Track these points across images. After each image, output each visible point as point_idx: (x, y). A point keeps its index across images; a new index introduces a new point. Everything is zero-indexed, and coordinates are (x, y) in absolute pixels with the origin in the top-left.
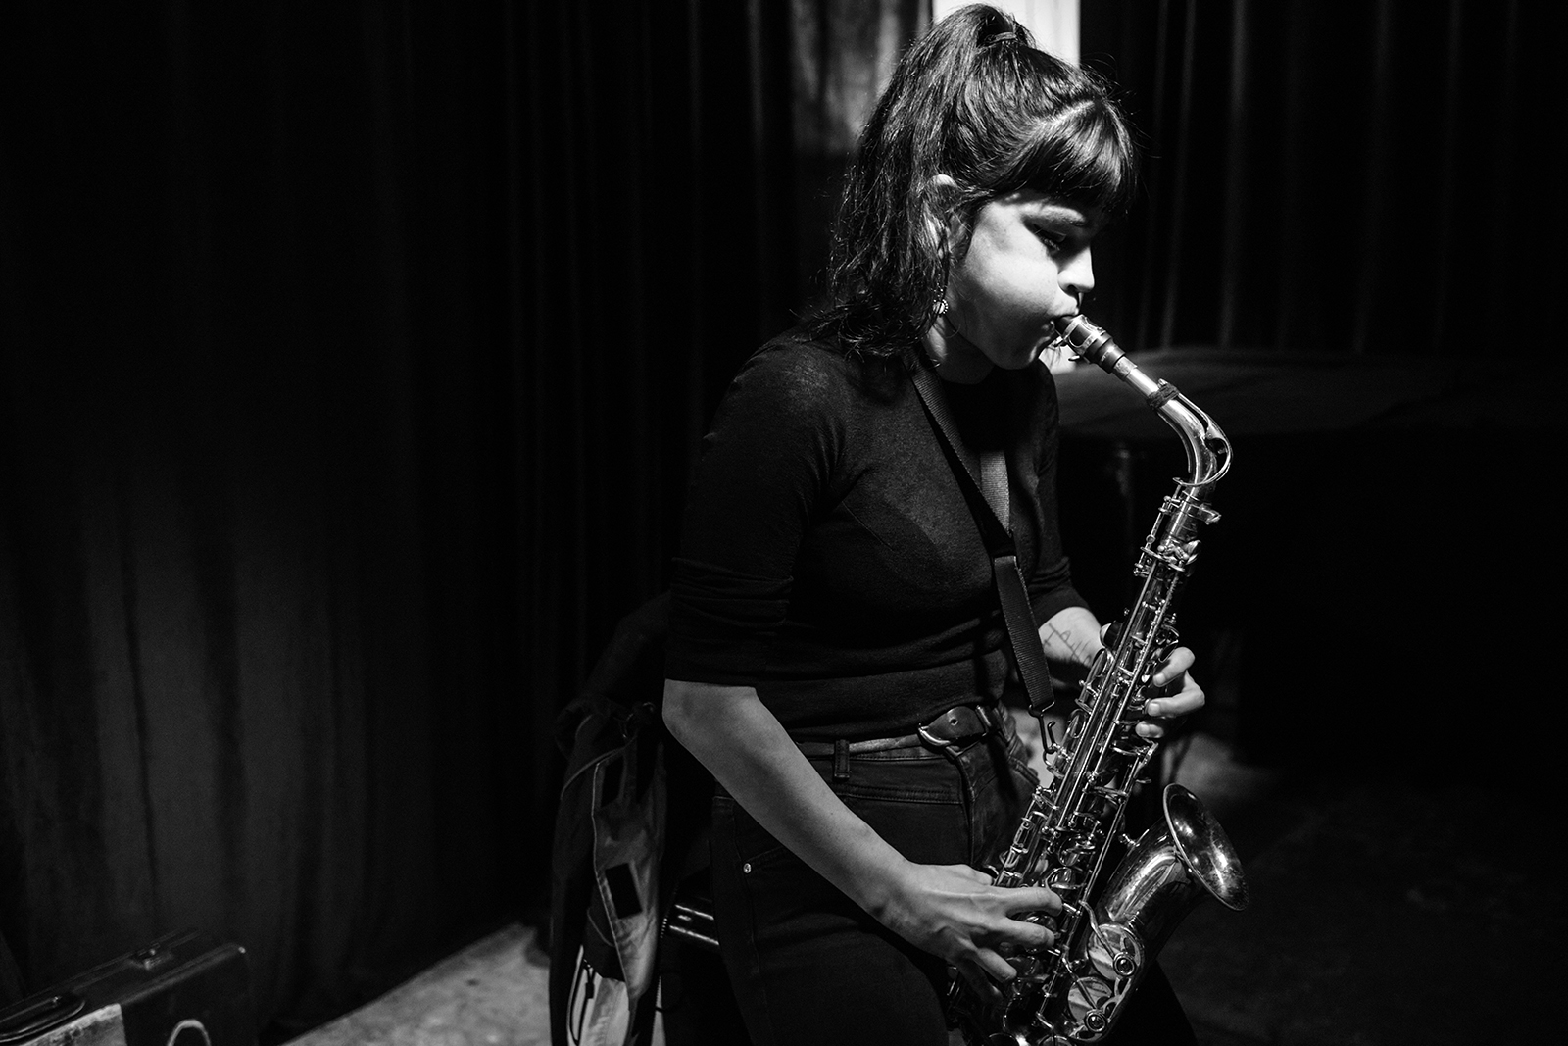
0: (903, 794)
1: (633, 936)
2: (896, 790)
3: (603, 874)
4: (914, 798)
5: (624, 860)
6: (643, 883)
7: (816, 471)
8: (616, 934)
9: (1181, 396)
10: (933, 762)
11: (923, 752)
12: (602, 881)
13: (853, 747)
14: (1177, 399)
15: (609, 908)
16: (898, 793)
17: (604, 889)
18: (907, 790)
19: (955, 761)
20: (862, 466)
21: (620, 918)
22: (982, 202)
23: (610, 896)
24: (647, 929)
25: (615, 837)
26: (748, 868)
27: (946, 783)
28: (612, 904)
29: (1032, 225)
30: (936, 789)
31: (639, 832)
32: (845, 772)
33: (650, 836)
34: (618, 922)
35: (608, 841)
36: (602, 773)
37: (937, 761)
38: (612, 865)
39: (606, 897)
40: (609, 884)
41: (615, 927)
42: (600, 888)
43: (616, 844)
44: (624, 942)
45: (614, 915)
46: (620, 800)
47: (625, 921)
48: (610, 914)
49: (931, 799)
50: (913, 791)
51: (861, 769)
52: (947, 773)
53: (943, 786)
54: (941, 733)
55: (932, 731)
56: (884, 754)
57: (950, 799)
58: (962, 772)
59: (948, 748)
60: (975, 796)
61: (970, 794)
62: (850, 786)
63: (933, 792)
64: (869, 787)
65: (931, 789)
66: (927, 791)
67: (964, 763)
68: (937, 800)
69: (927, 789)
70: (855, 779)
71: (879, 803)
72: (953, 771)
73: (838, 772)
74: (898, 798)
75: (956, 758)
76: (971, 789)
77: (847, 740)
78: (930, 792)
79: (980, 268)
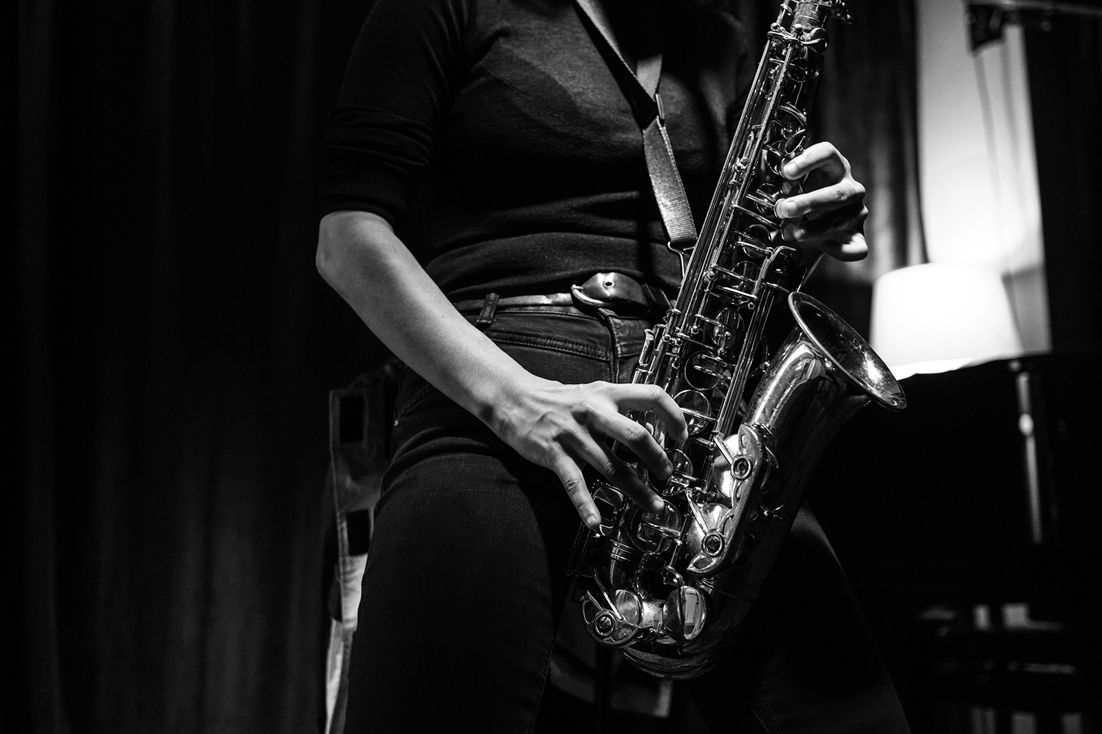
0: (544, 341)
1: (358, 572)
2: (537, 336)
3: (344, 517)
4: (555, 346)
5: (364, 506)
8: (344, 568)
10: (582, 319)
11: (573, 311)
12: (341, 523)
13: (503, 302)
15: (343, 545)
16: (539, 340)
17: (342, 529)
18: (548, 338)
19: (605, 322)
21: (350, 555)
23: (346, 535)
25: (356, 478)
26: (396, 423)
27: (595, 339)
28: (347, 542)
30: (581, 342)
32: (488, 319)
34: (348, 558)
35: (349, 482)
37: (587, 320)
38: (353, 510)
39: (342, 536)
40: (347, 525)
41: (344, 563)
42: (339, 528)
43: (358, 488)
44: (349, 577)
45: (346, 551)
46: (364, 444)
47: (355, 559)
48: (343, 550)
49: (573, 350)
50: (554, 340)
51: (505, 318)
52: (595, 331)
53: (589, 340)
54: (594, 293)
55: (585, 292)
56: (532, 308)
57: (595, 354)
58: (611, 332)
59: (601, 309)
60: (622, 353)
61: (617, 351)
62: (491, 331)
63: (577, 344)
64: (510, 333)
65: (575, 341)
66: (570, 342)
67: (615, 323)
68: (581, 352)
69: (571, 340)
70: (496, 325)
71: (517, 348)
72: (603, 331)
73: (480, 319)
74: (538, 344)
75: (607, 317)
76: (618, 345)
77: (496, 293)
78: (573, 343)
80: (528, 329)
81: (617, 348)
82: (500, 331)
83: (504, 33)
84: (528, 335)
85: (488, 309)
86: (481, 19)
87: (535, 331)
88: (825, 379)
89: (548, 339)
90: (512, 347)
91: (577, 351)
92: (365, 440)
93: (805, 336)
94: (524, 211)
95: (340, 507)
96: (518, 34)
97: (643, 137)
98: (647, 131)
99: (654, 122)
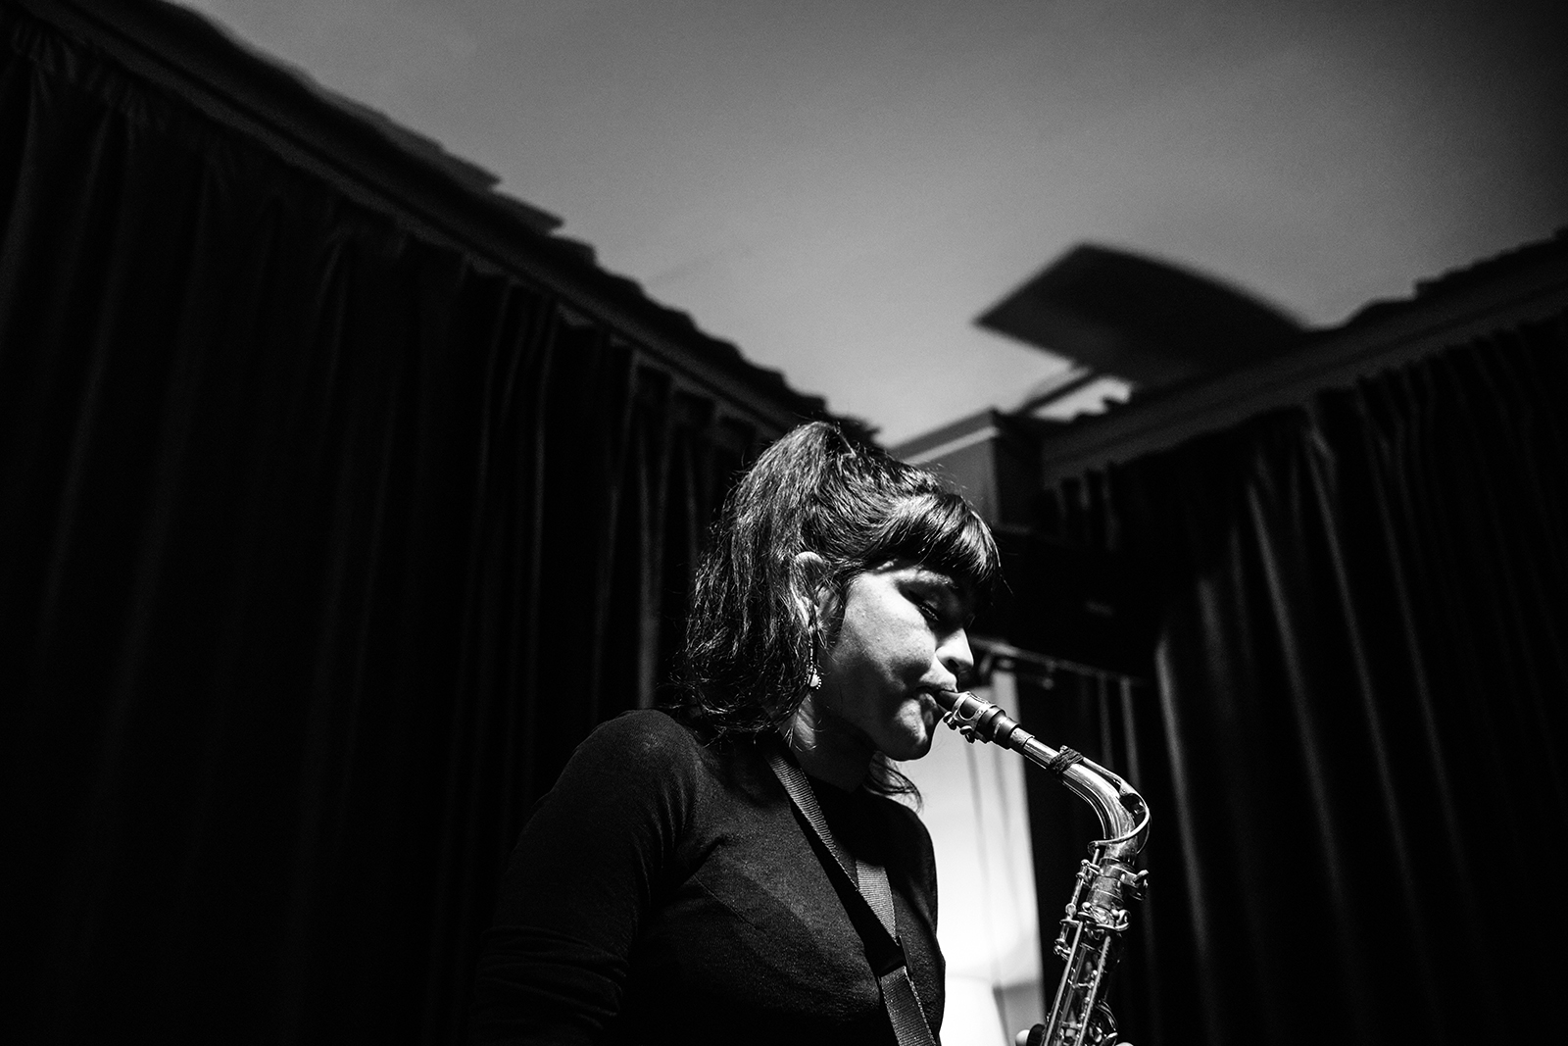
7: (659, 827)
9: (1086, 760)
14: (1082, 763)
20: (719, 830)
22: (853, 573)
29: (909, 591)
79: (856, 639)
83: (722, 841)
96: (736, 842)
97: (880, 987)
98: (886, 981)
99: (898, 971)
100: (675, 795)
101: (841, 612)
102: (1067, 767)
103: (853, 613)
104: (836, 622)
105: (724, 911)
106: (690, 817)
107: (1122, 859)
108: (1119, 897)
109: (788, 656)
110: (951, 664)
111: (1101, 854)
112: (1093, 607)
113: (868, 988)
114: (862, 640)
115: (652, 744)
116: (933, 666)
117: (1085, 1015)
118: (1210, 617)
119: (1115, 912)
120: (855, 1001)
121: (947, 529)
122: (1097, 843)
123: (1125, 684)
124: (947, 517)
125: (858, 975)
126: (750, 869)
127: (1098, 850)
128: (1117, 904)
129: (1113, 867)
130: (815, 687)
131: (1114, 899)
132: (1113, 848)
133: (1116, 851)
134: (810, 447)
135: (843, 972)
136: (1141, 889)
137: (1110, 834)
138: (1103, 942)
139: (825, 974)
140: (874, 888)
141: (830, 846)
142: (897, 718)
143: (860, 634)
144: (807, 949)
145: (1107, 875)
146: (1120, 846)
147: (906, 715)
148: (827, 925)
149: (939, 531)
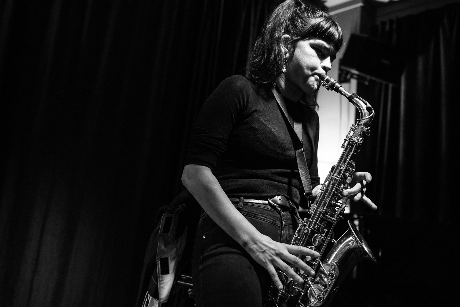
1: (164, 281)
3: (159, 259)
4: (263, 219)
5: (167, 256)
6: (172, 265)
7: (238, 106)
8: (159, 279)
10: (271, 210)
11: (269, 207)
12: (158, 261)
13: (245, 201)
14: (357, 98)
15: (159, 270)
16: (258, 216)
17: (158, 264)
19: (279, 212)
20: (254, 109)
21: (161, 274)
22: (298, 41)
23: (160, 267)
24: (170, 280)
25: (165, 246)
26: (204, 237)
27: (276, 218)
28: (160, 269)
29: (313, 46)
30: (271, 218)
31: (174, 248)
33: (177, 251)
34: (160, 275)
35: (163, 247)
36: (164, 219)
37: (273, 211)
38: (162, 257)
39: (158, 267)
40: (160, 263)
41: (159, 277)
42: (157, 263)
43: (165, 249)
44: (161, 282)
45: (160, 272)
46: (169, 234)
47: (163, 276)
48: (159, 272)
49: (269, 221)
50: (263, 217)
51: (247, 207)
52: (276, 215)
53: (274, 218)
54: (275, 202)
55: (272, 201)
56: (255, 204)
57: (276, 223)
58: (281, 216)
59: (277, 208)
60: (284, 224)
61: (283, 223)
62: (242, 211)
63: (270, 219)
64: (249, 212)
65: (270, 218)
66: (268, 218)
67: (282, 213)
68: (271, 222)
69: (268, 217)
70: (244, 209)
71: (251, 218)
72: (278, 215)
73: (239, 206)
74: (258, 218)
75: (280, 211)
76: (283, 221)
77: (243, 198)
78: (269, 219)
79: (297, 59)
80: (255, 212)
81: (283, 222)
82: (245, 211)
83: (256, 111)
84: (254, 214)
85: (241, 203)
86: (249, 106)
87: (257, 213)
88: (357, 249)
89: (261, 216)
90: (249, 218)
91: (270, 221)
92: (170, 232)
93: (353, 234)
94: (255, 171)
95: (158, 255)
96: (260, 112)
97: (296, 153)
98: (297, 152)
99: (301, 149)
100: (243, 98)
101: (294, 51)
102: (353, 98)
103: (297, 52)
104: (292, 54)
105: (254, 129)
106: (247, 104)
107: (364, 124)
108: (361, 134)
109: (277, 63)
110: (324, 68)
111: (359, 123)
112: (384, 61)
113: (292, 153)
114: (298, 59)
115: (238, 84)
116: (319, 68)
117: (346, 164)
118: (420, 68)
119: (359, 138)
120: (287, 155)
121: (325, 27)
122: (358, 119)
123: (391, 86)
124: (326, 24)
125: (289, 149)
126: (262, 119)
127: (358, 121)
128: (360, 136)
129: (361, 126)
130: (284, 72)
131: (360, 135)
132: (362, 121)
133: (363, 122)
134: (290, 4)
135: (285, 148)
136: (368, 132)
137: (362, 117)
138: (354, 145)
139: (279, 148)
140: (298, 128)
141: (287, 116)
142: (308, 82)
143: (298, 58)
144: (275, 141)
145: (359, 128)
146: (364, 120)
147: (310, 82)
148: (282, 135)
149: (323, 27)
